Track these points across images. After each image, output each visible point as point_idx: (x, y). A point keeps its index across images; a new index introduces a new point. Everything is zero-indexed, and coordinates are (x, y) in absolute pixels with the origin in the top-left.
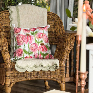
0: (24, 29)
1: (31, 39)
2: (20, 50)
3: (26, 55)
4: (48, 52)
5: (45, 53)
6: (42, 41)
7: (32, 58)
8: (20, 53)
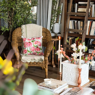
0: (28, 39)
1: (31, 44)
2: (26, 50)
3: (28, 53)
4: (40, 51)
5: (39, 52)
6: (37, 46)
7: (32, 54)
8: (26, 52)
